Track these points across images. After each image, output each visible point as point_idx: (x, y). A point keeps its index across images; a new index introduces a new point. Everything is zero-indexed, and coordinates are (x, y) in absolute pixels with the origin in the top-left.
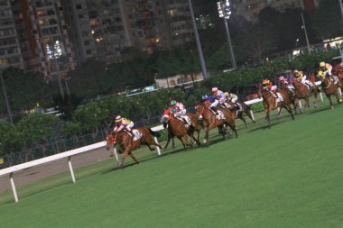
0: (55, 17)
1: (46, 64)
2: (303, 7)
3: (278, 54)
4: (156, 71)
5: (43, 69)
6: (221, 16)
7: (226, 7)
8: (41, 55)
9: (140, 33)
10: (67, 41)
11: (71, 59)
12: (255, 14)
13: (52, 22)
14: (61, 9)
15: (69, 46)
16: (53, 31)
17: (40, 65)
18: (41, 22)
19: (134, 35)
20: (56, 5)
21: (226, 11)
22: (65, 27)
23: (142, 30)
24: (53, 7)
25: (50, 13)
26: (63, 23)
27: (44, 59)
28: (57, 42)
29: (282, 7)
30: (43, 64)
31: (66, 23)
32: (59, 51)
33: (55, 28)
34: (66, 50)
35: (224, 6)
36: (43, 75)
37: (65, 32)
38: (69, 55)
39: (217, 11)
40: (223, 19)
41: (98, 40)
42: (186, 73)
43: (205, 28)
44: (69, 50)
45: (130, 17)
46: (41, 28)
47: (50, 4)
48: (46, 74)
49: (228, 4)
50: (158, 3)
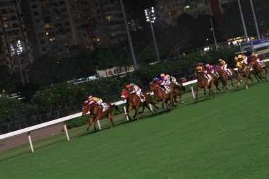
0: (17, 22)
1: (10, 58)
2: (211, 14)
3: (193, 50)
4: (97, 64)
5: (7, 63)
6: (148, 20)
7: (152, 14)
8: (7, 52)
9: (84, 35)
10: (27, 41)
11: (30, 55)
12: (174, 19)
13: (15, 25)
14: (22, 15)
15: (28, 44)
16: (16, 33)
17: (5, 59)
18: (6, 26)
19: (79, 35)
20: (17, 12)
21: (152, 17)
22: (25, 30)
23: (86, 32)
24: (15, 14)
25: (13, 18)
26: (24, 26)
27: (9, 55)
28: (19, 42)
29: (195, 13)
30: (8, 59)
31: (26, 26)
32: (21, 48)
33: (18, 31)
34: (26, 48)
35: (150, 13)
36: (8, 67)
37: (25, 33)
38: (28, 52)
39: (145, 17)
40: (149, 23)
41: (51, 40)
42: (120, 66)
43: (135, 30)
44: (29, 48)
45: (77, 21)
46: (6, 30)
47: (13, 11)
48: (10, 67)
49: (153, 11)
50: (98, 11)
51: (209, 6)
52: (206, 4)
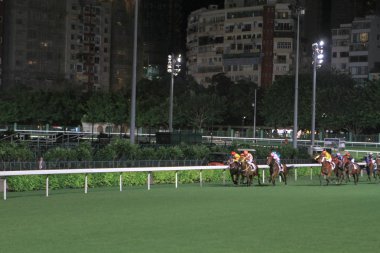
2: (259, 85)
3: (221, 127)
4: (85, 113)
6: (170, 71)
7: (177, 63)
9: (79, 67)
12: (207, 78)
19: (72, 67)
21: (176, 68)
23: (81, 64)
29: (237, 77)
35: (174, 61)
39: (166, 63)
40: (170, 74)
41: (31, 63)
43: (150, 78)
45: (73, 47)
49: (179, 60)
50: (106, 40)
51: (258, 73)
52: (256, 68)
